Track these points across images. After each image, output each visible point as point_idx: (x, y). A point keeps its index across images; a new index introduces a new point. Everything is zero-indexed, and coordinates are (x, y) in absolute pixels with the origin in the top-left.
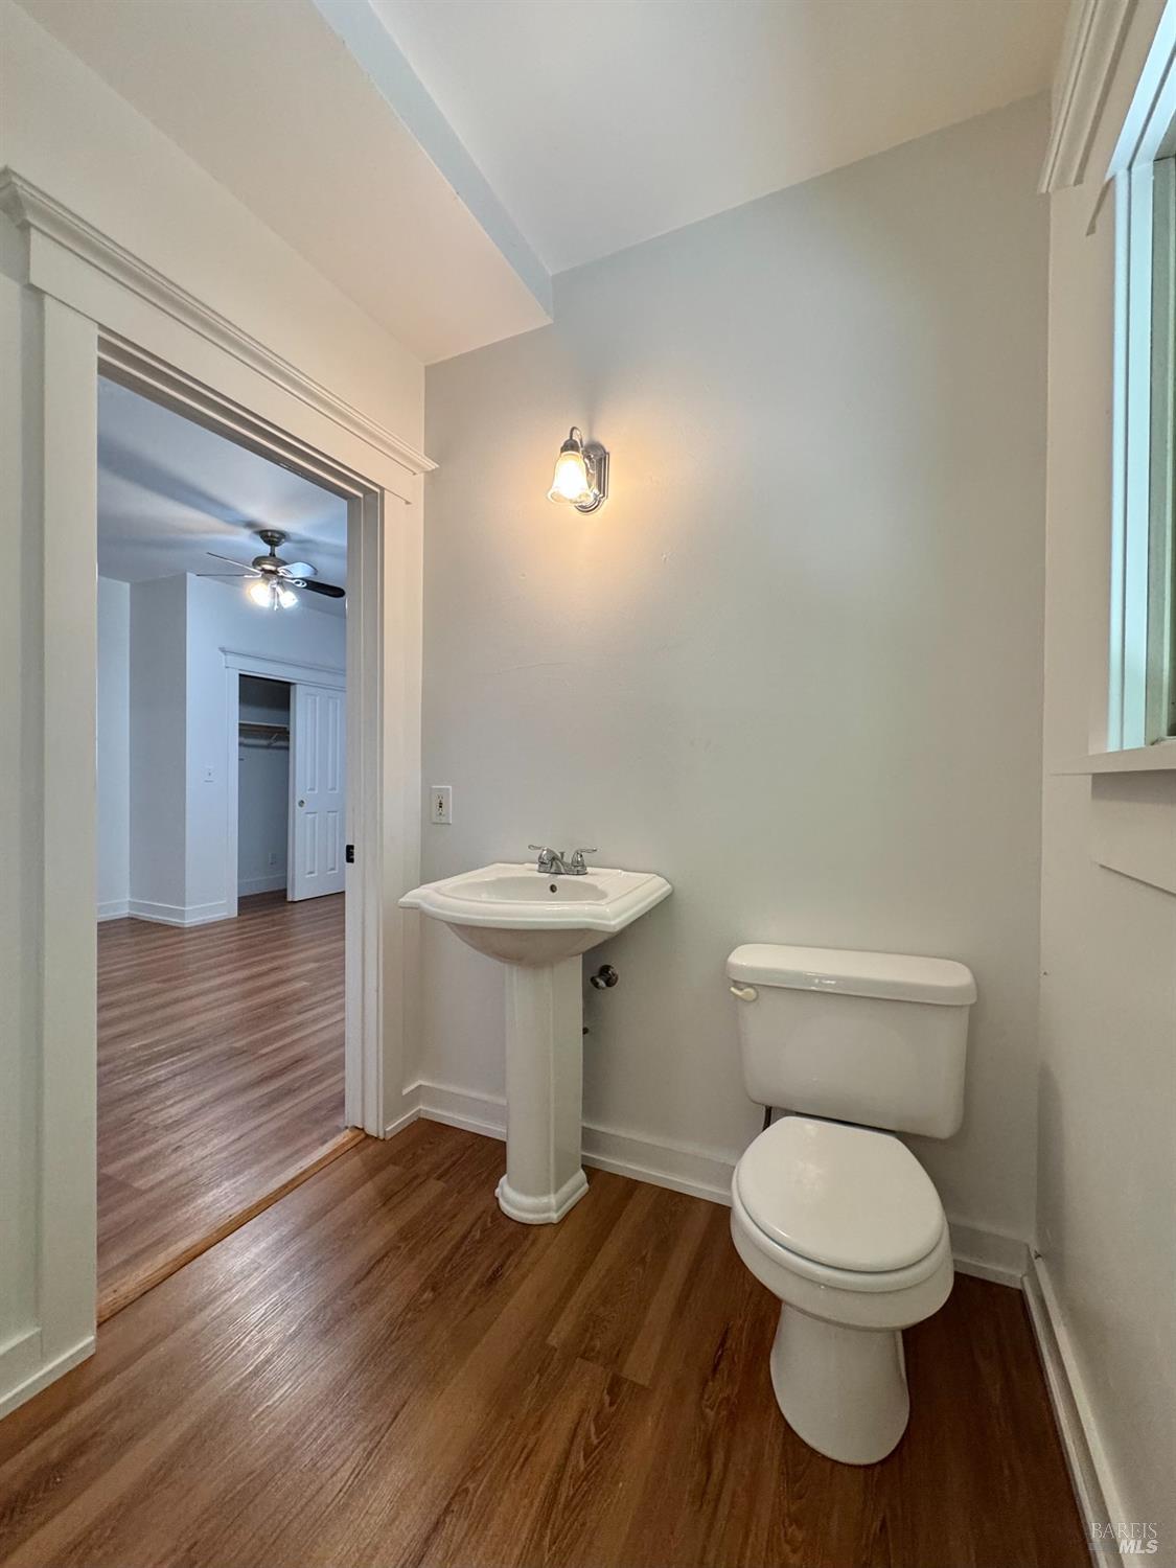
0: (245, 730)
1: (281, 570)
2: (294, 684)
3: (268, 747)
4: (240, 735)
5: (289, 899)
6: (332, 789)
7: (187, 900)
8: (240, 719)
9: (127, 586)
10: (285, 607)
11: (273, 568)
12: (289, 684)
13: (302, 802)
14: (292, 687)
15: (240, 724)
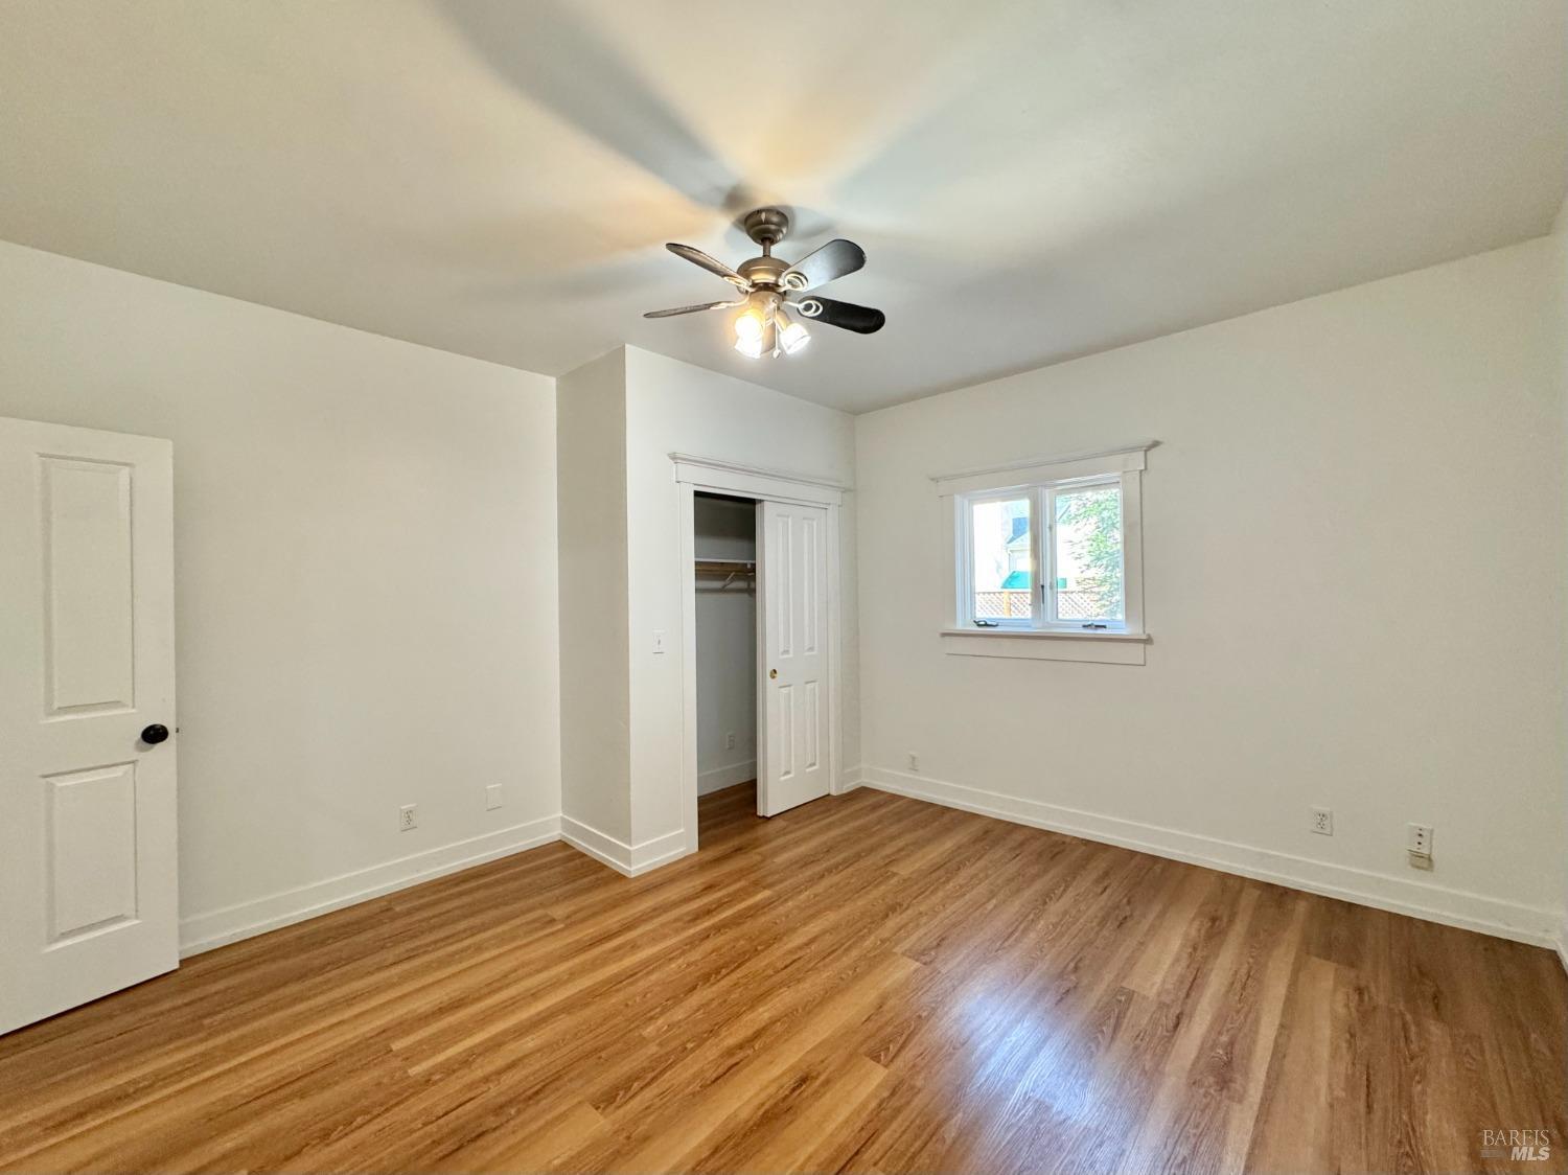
0: (703, 571)
1: (784, 283)
2: (761, 501)
3: (723, 590)
4: (696, 579)
5: (760, 813)
6: (811, 649)
7: (633, 836)
8: (696, 556)
9: (552, 381)
10: (789, 352)
11: (770, 279)
12: (752, 502)
13: (775, 671)
14: (758, 507)
15: (697, 563)
